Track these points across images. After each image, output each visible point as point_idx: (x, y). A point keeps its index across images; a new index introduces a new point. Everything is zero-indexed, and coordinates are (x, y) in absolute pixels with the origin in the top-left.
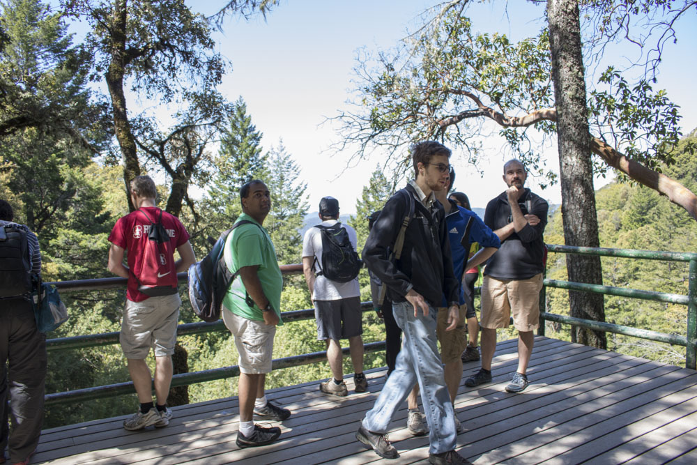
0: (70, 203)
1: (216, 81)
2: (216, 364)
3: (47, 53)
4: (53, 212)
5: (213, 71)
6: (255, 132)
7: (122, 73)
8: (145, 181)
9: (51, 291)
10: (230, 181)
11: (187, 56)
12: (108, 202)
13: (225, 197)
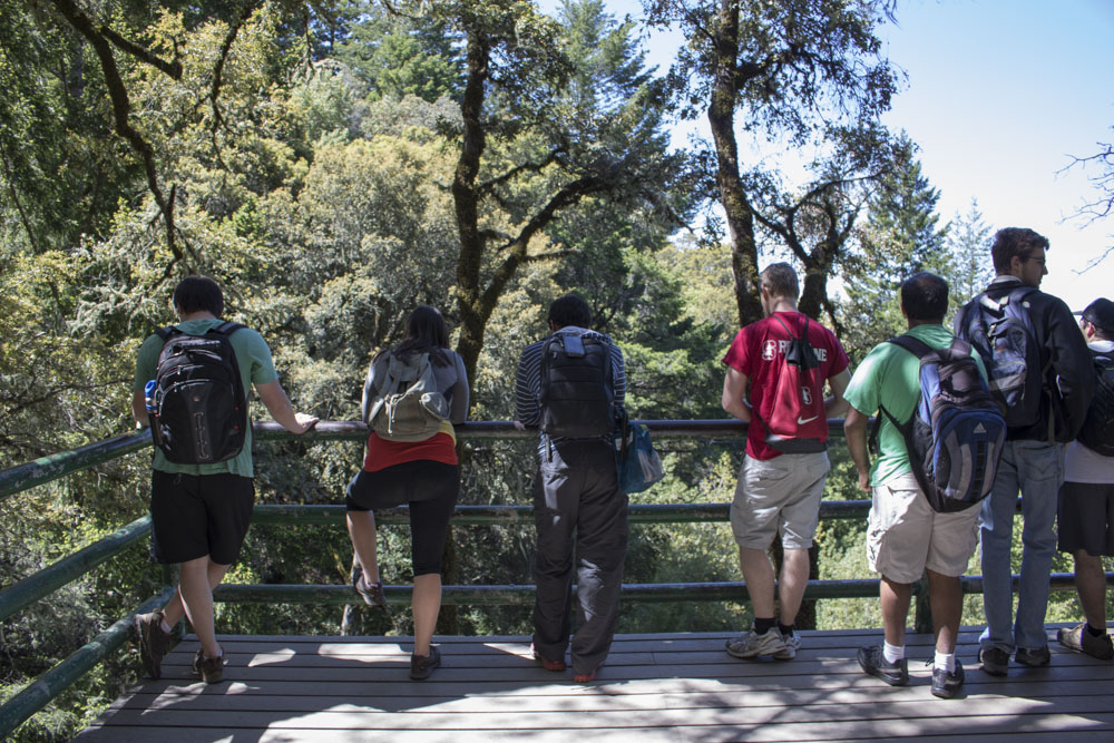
0: (634, 304)
1: (881, 106)
2: (845, 570)
3: (609, 84)
4: (611, 317)
5: (877, 91)
6: (927, 189)
7: (731, 105)
8: (783, 270)
9: (640, 433)
10: (883, 272)
11: (834, 69)
12: (689, 304)
13: (873, 298)
